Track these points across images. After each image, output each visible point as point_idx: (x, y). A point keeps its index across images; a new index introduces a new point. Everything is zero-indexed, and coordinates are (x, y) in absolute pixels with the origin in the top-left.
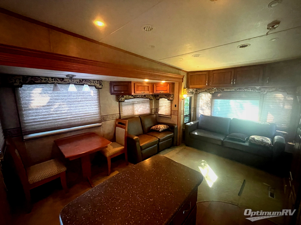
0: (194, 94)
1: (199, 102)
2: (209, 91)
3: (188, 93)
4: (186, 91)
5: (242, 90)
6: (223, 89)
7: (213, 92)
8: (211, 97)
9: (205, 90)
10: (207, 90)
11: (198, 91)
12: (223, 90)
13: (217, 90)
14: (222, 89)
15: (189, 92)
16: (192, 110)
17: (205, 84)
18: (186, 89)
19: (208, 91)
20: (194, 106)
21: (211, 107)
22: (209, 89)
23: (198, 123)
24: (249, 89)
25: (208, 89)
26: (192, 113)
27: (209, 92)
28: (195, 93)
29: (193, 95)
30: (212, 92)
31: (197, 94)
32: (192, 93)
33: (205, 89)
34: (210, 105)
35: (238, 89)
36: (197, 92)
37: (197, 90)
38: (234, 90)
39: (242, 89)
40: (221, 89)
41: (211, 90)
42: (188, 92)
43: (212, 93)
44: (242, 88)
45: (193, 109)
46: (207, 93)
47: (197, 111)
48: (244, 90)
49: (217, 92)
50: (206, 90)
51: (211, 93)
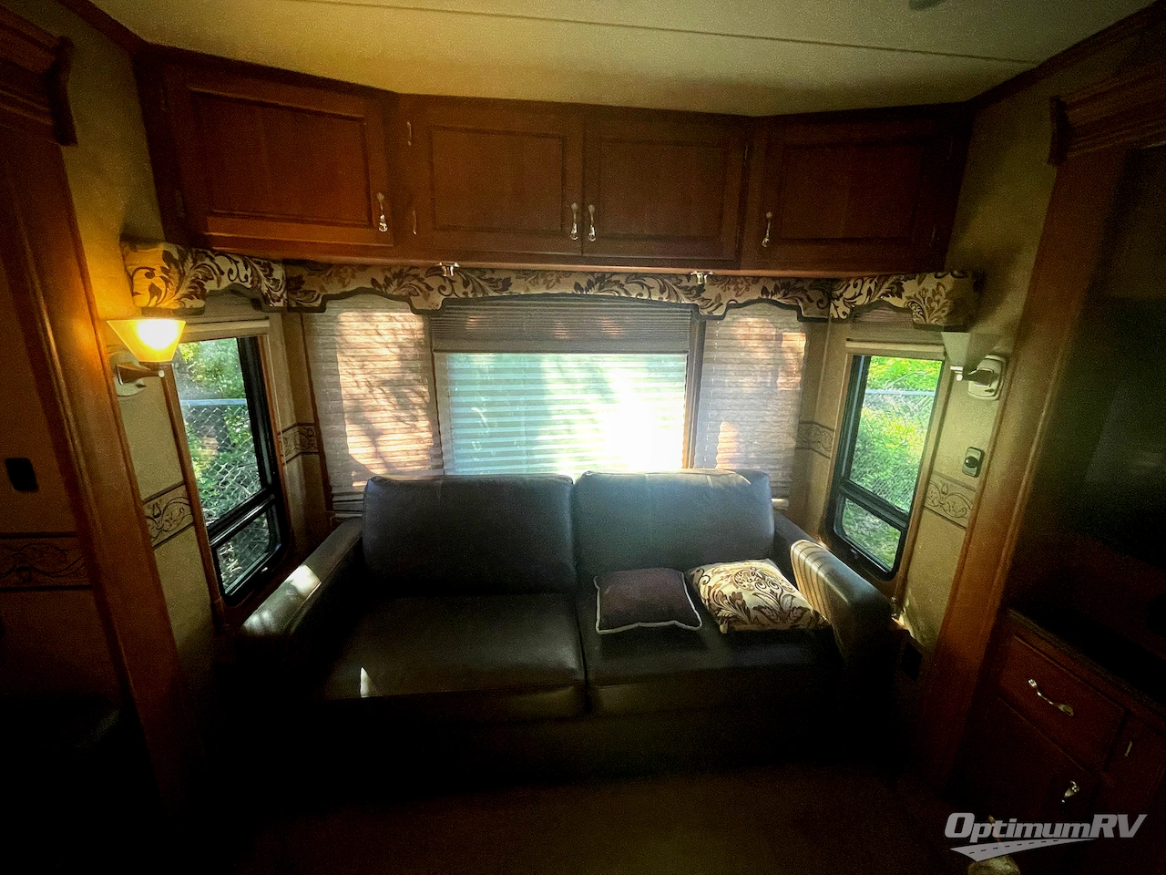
0: (277, 317)
1: (334, 379)
2: (403, 292)
3: (199, 303)
4: (158, 273)
5: (616, 288)
6: (503, 276)
7: (438, 300)
8: (419, 335)
9: (374, 281)
10: (388, 281)
11: (305, 287)
12: (507, 284)
13: (466, 284)
14: (495, 276)
15: (210, 286)
16: (288, 447)
17: (371, 223)
18: (162, 247)
19: (391, 290)
20: (298, 411)
21: (434, 409)
22: (400, 275)
23: (358, 547)
24: (649, 288)
25: (396, 276)
26: (292, 470)
27: (406, 299)
28: (289, 309)
29: (266, 324)
30: (427, 297)
31: (301, 310)
32: (259, 303)
33: (369, 274)
34: (421, 395)
35: (590, 285)
36: (299, 296)
37: (299, 281)
38: (570, 290)
39: (617, 282)
40: (487, 276)
41: (415, 282)
42: (198, 290)
43: (425, 306)
44: (614, 278)
45: (291, 442)
46: (393, 309)
47: (327, 450)
48: (626, 292)
49: (466, 301)
50: (381, 282)
51: (418, 302)
